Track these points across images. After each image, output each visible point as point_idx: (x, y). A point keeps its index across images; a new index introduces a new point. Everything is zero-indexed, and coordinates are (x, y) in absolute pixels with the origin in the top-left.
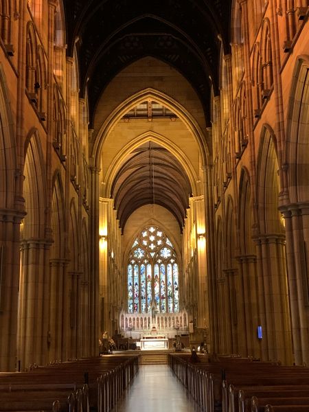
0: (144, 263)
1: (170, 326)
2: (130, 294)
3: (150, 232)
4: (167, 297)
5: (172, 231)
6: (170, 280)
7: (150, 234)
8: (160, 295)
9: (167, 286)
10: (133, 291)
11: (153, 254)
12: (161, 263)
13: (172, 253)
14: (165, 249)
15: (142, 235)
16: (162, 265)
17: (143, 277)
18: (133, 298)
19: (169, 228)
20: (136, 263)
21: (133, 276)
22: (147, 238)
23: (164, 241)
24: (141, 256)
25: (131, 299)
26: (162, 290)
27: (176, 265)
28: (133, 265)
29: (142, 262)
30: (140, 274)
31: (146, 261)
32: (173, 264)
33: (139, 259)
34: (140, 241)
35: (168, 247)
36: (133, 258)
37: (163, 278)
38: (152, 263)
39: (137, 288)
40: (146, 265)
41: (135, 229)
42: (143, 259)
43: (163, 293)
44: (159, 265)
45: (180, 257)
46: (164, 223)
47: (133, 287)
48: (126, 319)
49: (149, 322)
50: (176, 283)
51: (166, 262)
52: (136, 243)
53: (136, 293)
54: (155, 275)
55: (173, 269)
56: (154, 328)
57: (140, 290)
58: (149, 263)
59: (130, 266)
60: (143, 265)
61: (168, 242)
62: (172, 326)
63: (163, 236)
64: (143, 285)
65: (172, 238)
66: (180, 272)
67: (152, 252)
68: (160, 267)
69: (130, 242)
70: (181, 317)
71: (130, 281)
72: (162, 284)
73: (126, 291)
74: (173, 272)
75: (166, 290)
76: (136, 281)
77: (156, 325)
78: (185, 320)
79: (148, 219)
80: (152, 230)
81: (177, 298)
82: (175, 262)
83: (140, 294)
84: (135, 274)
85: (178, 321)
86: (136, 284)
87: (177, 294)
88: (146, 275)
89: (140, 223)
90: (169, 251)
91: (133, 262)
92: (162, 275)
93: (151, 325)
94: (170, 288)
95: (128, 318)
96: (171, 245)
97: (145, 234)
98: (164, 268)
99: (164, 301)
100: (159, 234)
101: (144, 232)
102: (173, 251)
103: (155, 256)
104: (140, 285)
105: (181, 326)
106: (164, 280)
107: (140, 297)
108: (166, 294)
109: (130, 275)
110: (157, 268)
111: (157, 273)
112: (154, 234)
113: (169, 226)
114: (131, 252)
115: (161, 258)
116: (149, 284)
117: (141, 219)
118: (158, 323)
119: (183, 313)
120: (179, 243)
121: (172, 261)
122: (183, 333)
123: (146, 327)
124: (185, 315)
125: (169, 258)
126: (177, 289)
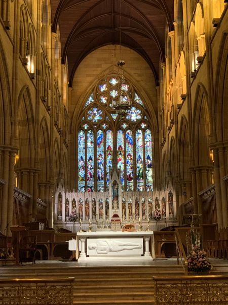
0: (102, 129)
1: (144, 214)
2: (81, 173)
3: (111, 85)
4: (136, 178)
5: (143, 83)
6: (140, 153)
7: (111, 87)
8: (125, 175)
9: (135, 161)
10: (85, 168)
11: (115, 117)
12: (127, 129)
13: (143, 114)
14: (133, 109)
15: (99, 89)
16: (129, 131)
17: (100, 149)
18: (86, 179)
19: (139, 78)
20: (91, 128)
21: (86, 147)
22: (106, 93)
23: (132, 97)
24: (97, 118)
25: (82, 180)
26: (129, 167)
27: (148, 132)
28: (86, 132)
29: (99, 128)
30: (96, 144)
31: (104, 126)
32: (144, 131)
33: (95, 124)
34: (97, 98)
35: (137, 106)
36: (86, 122)
37: (130, 149)
38: (114, 128)
39: (91, 164)
40: (105, 131)
41: (89, 79)
42: (101, 122)
43: (130, 171)
44: (124, 131)
45: (154, 120)
46: (132, 72)
47: (86, 163)
48: (67, 201)
49: (107, 207)
50: (148, 158)
51: (134, 127)
52: (91, 99)
53: (91, 171)
54: (118, 145)
55: (144, 138)
56: (115, 216)
57: (96, 167)
58: (110, 128)
59: (81, 133)
60: (100, 132)
61: (137, 99)
62: (147, 214)
63: (130, 90)
64: (101, 160)
65: (143, 93)
66: (156, 141)
67: (114, 112)
68: (125, 135)
69: (82, 99)
70: (164, 199)
71: (81, 154)
72: (128, 159)
73: (76, 169)
74: (144, 141)
75: (135, 167)
76: (90, 154)
77: (120, 212)
78: (171, 204)
79: (108, 65)
80: (114, 82)
81: (150, 179)
82: (148, 127)
83: (95, 172)
84: (89, 144)
85: (157, 205)
86: (90, 159)
87: (150, 173)
88: (105, 146)
89: (97, 71)
90: (139, 112)
91: (86, 127)
92: (128, 145)
93: (111, 212)
94: (140, 165)
95: (70, 200)
96: (141, 103)
97: (104, 88)
98: (131, 136)
99: (131, 183)
100: (125, 88)
101: (102, 85)
102: (145, 112)
103: (118, 118)
104: (96, 159)
105: (164, 213)
106: (131, 153)
107: (96, 178)
108: (134, 173)
109: (81, 146)
110: (120, 136)
111: (120, 143)
112: (118, 87)
113: (139, 75)
114: (84, 112)
115: (127, 122)
116: (109, 158)
117: (98, 66)
118: (124, 207)
119: (167, 192)
120: (154, 99)
121: (143, 126)
122: (168, 225)
123: (101, 215)
124: (171, 195)
125: (139, 122)
126: (150, 166)
